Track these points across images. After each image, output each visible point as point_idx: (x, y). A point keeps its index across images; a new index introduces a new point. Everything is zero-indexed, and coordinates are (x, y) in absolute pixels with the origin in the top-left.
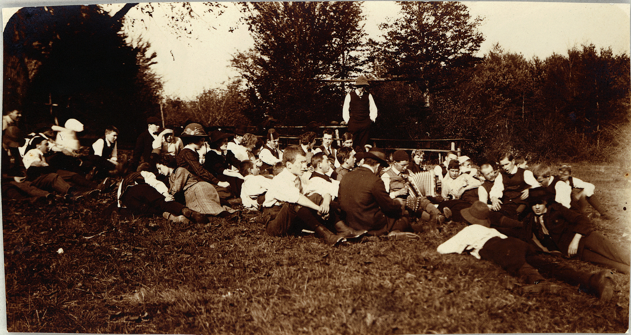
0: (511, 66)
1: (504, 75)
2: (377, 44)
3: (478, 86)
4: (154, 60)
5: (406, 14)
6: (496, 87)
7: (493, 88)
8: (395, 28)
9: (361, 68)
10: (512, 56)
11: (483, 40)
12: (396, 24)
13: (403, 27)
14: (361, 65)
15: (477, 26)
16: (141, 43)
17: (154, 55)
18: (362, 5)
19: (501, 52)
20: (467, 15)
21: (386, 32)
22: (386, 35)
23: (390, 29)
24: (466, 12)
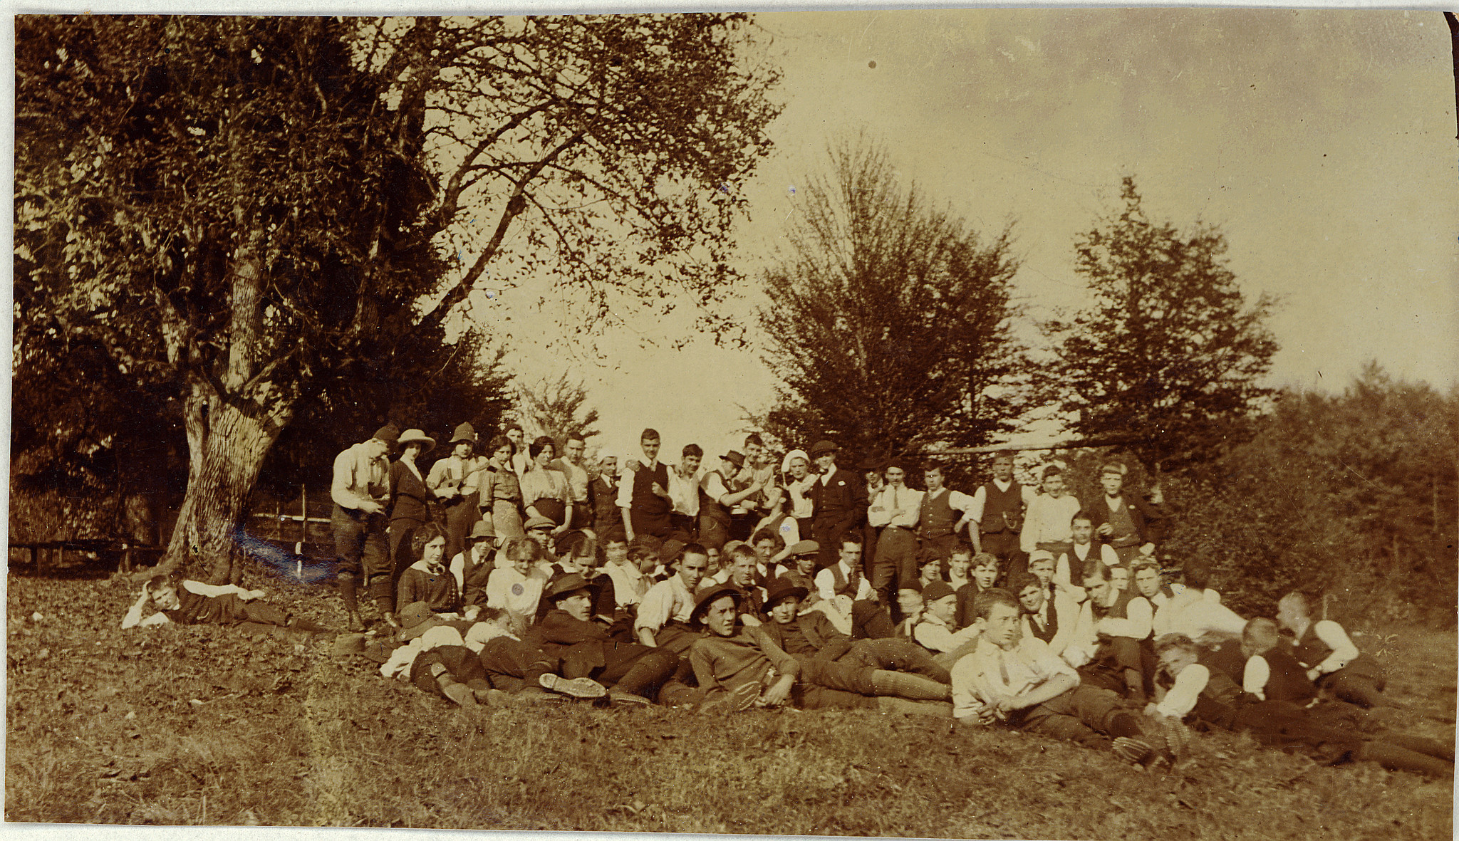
0: (1401, 413)
1: (1383, 434)
2: (1039, 367)
3: (1322, 459)
4: (592, 427)
5: (1100, 298)
6: (1367, 461)
7: (1359, 465)
8: (1077, 331)
9: (1011, 422)
10: (1410, 390)
11: (1274, 349)
12: (1079, 321)
13: (1098, 327)
14: (1011, 417)
15: (1259, 318)
16: (564, 393)
17: (592, 418)
18: (1009, 282)
19: (1383, 380)
20: (1235, 296)
21: (1059, 339)
22: (1060, 345)
23: (1067, 334)
24: (1232, 288)
